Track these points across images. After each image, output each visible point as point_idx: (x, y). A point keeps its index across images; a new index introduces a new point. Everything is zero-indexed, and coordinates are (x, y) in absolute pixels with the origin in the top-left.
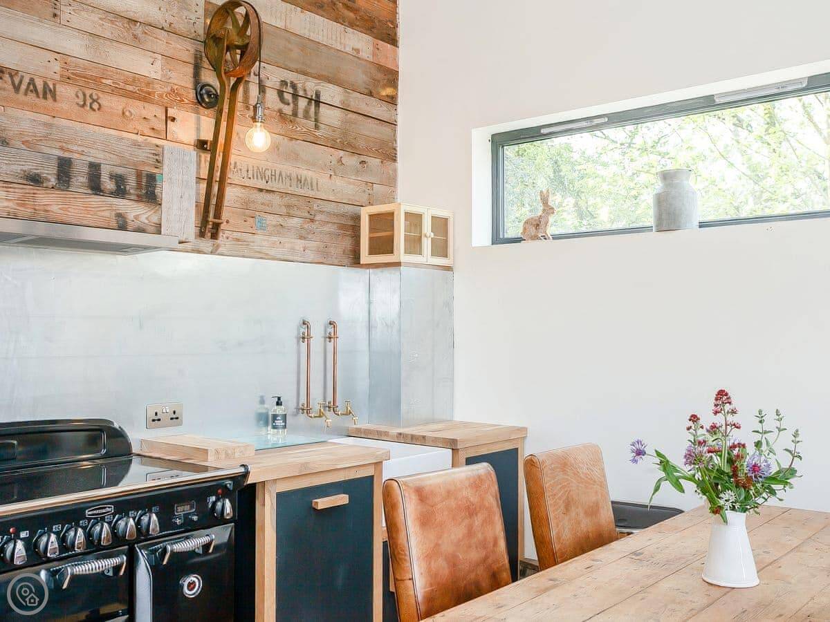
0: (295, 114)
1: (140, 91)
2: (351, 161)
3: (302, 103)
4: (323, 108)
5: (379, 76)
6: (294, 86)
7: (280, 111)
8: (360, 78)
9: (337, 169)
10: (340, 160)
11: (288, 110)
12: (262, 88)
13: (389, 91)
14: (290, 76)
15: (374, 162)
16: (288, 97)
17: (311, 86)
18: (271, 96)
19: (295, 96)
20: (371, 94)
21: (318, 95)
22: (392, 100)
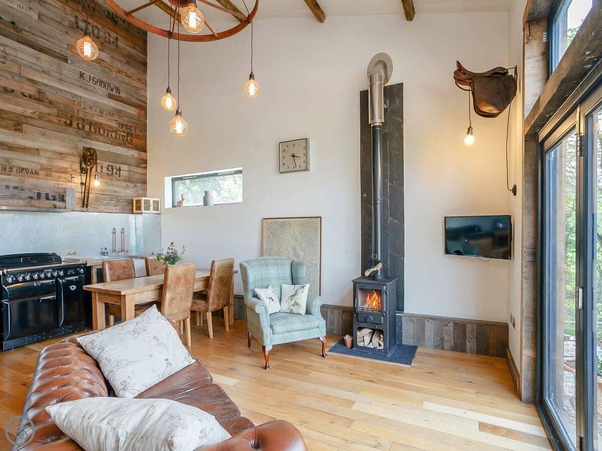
0: (112, 174)
1: (64, 171)
2: (131, 185)
3: (115, 171)
4: (121, 172)
5: (140, 161)
6: (112, 166)
7: (107, 173)
8: (134, 162)
9: (127, 187)
10: (127, 185)
11: (110, 173)
12: (102, 168)
13: (144, 165)
14: (110, 164)
15: (139, 185)
16: (110, 169)
17: (118, 166)
18: (105, 170)
19: (112, 169)
20: (138, 167)
21: (120, 168)
22: (146, 168)
